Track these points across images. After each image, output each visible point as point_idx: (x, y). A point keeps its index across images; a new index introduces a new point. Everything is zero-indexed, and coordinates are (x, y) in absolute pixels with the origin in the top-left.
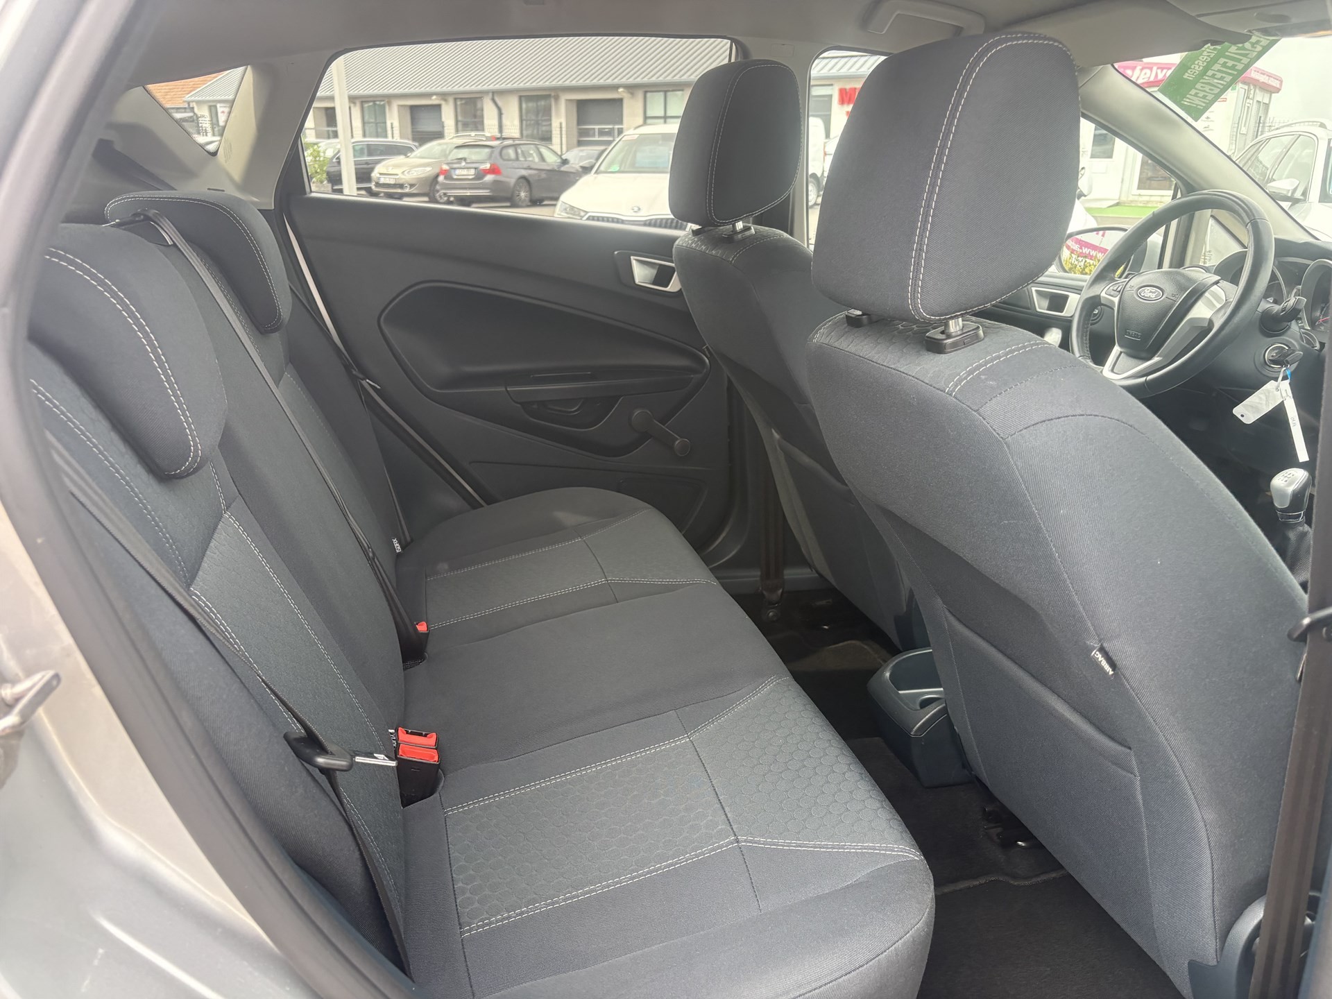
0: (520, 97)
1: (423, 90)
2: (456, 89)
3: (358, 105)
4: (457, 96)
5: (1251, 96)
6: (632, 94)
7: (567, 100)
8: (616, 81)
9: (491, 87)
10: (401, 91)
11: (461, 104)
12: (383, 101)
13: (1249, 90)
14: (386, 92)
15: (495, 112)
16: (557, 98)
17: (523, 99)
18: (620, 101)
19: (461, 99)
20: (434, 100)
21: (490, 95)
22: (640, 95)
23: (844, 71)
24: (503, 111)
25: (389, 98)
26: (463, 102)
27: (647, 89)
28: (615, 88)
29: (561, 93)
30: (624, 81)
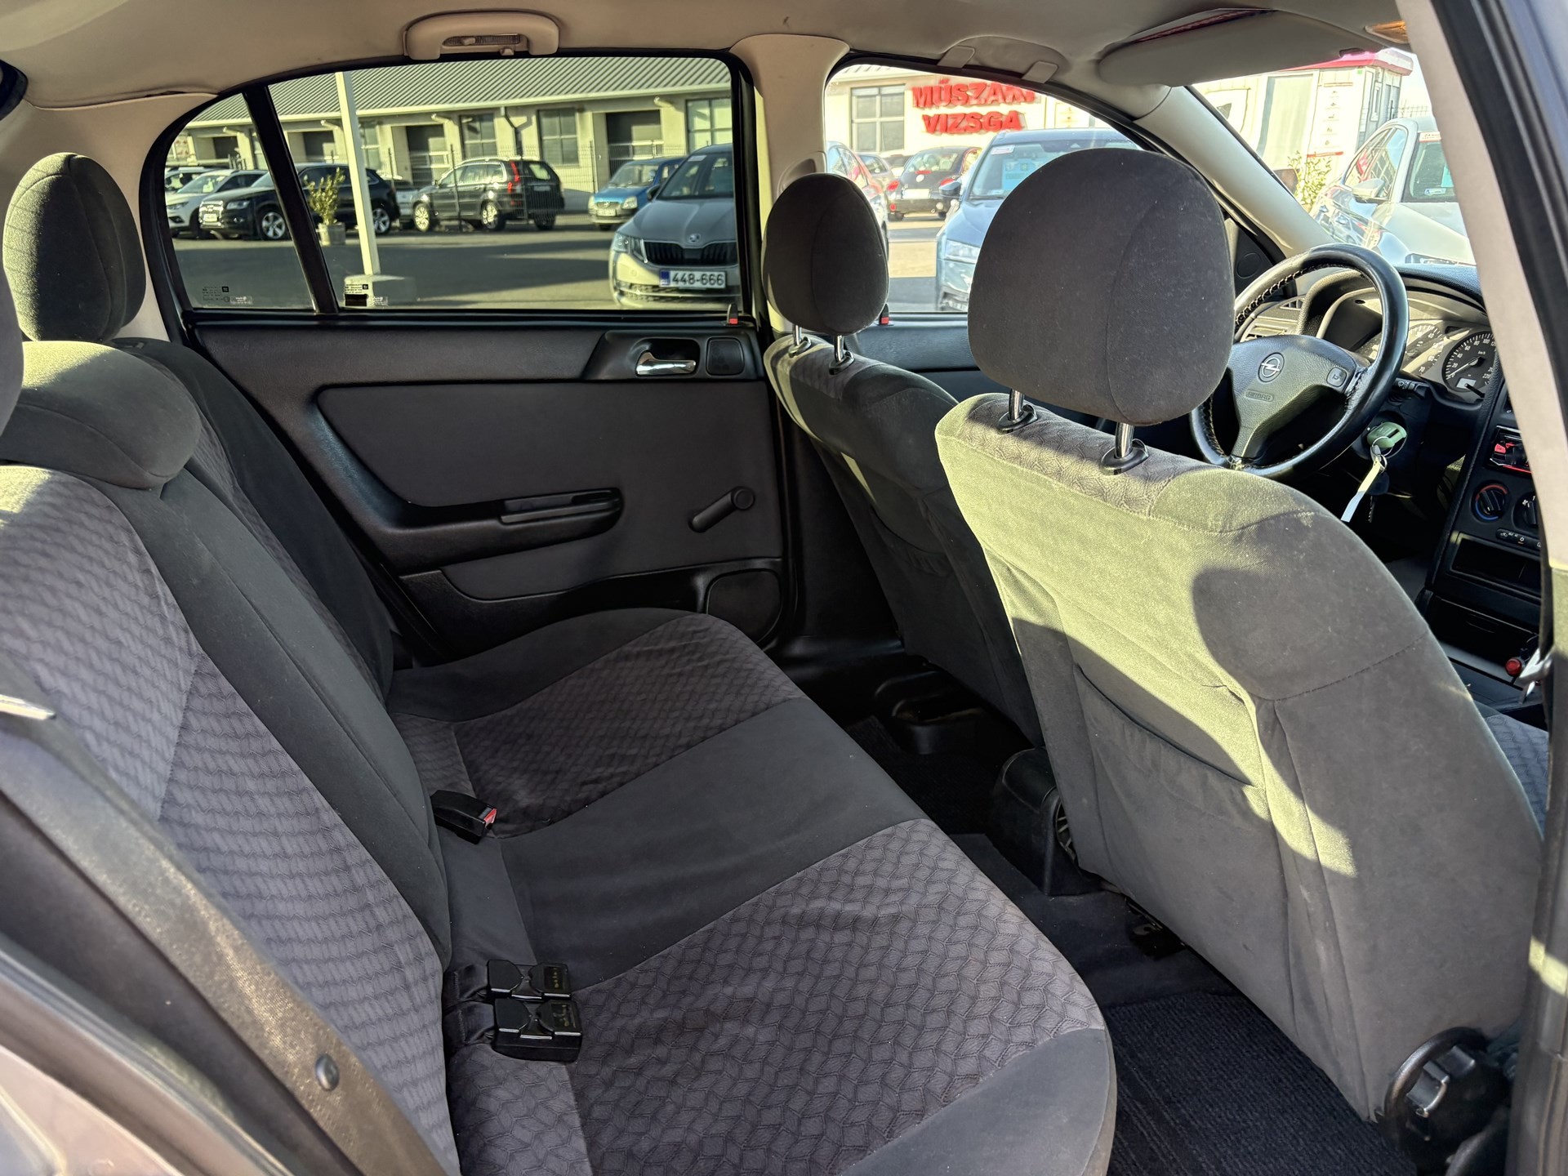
0: (539, 112)
4: (462, 113)
5: (1380, 80)
6: (671, 105)
7: (593, 114)
8: (652, 91)
9: (504, 103)
11: (467, 123)
13: (1378, 74)
15: (510, 132)
16: (582, 110)
17: (541, 114)
18: (657, 112)
19: (467, 117)
20: (434, 120)
21: (503, 111)
22: (681, 106)
26: (470, 120)
27: (688, 99)
28: (652, 97)
29: (586, 106)
30: (660, 90)
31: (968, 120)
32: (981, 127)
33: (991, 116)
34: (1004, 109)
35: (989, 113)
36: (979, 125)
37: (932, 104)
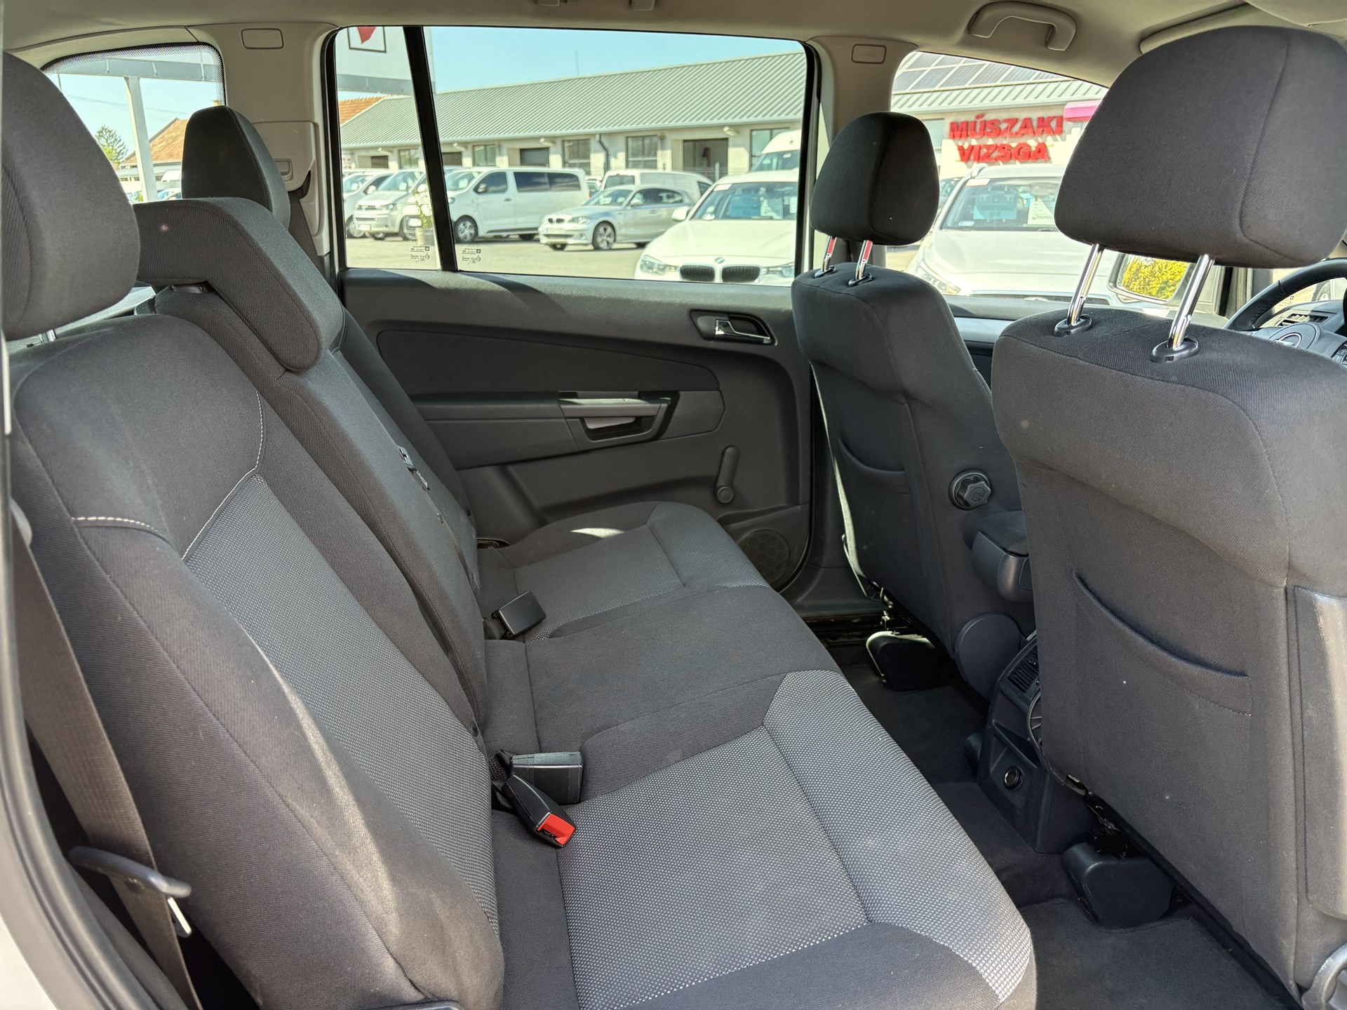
0: (627, 137)
1: (532, 134)
2: (564, 132)
3: (470, 146)
4: (566, 139)
6: (738, 132)
7: (672, 140)
8: (722, 121)
9: (599, 129)
10: (511, 135)
11: (570, 146)
12: (494, 145)
14: (496, 136)
15: (602, 153)
16: (662, 138)
17: (630, 139)
18: (726, 139)
19: (569, 141)
20: (543, 143)
21: (598, 137)
22: (747, 132)
23: (955, 105)
24: (611, 152)
25: (500, 141)
26: (571, 144)
27: (754, 128)
28: (722, 126)
29: (667, 134)
30: (730, 120)
31: (999, 151)
32: (1011, 158)
33: (1020, 148)
34: (1033, 143)
35: (1019, 144)
36: (1009, 155)
37: (967, 135)
